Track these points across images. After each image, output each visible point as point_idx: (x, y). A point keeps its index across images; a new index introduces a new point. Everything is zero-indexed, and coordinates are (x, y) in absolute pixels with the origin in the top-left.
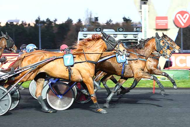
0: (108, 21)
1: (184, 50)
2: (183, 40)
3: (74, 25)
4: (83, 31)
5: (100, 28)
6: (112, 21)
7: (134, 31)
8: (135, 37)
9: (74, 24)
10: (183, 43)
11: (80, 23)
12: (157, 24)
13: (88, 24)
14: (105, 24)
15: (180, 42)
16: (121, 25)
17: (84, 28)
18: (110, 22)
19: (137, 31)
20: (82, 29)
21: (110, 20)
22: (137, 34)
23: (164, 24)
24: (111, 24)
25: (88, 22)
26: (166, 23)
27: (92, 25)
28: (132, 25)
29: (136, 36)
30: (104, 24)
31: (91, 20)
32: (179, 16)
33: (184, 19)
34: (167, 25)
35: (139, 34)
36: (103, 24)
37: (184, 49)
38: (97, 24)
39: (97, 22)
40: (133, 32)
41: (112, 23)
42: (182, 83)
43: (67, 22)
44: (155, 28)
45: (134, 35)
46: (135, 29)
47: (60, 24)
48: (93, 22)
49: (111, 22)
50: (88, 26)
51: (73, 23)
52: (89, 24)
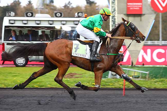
0: (67, 3)
1: (163, 42)
2: (162, 28)
4: (10, 16)
5: (31, 13)
6: (71, 4)
8: (76, 24)
9: (22, 7)
10: (162, 33)
11: (30, 5)
12: (128, 9)
13: (40, 7)
14: (63, 8)
15: (159, 32)
16: (83, 8)
17: (11, 12)
18: (68, 5)
20: (9, 14)
21: (69, 2)
22: (78, 21)
23: (138, 8)
24: (70, 7)
25: (41, 5)
26: (140, 6)
27: (46, 8)
28: (97, 9)
30: (61, 7)
31: (45, 2)
36: (59, 8)
37: (163, 40)
38: (52, 7)
39: (52, 4)
40: (74, 17)
41: (72, 6)
42: (160, 83)
43: (13, 4)
44: (126, 13)
46: (76, 14)
47: (4, 7)
48: (47, 5)
49: (70, 5)
50: (41, 9)
51: (21, 6)
52: (42, 8)
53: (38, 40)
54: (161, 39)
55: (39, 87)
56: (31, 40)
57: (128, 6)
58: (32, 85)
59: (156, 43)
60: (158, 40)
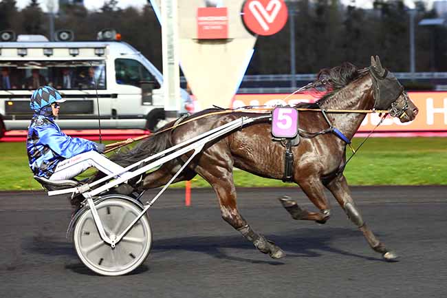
0: (108, 3)
2: (296, 51)
3: (19, 13)
6: (117, 2)
7: (98, 39)
8: (99, 55)
9: (19, 10)
10: (297, 59)
11: (35, 7)
14: (100, 11)
18: (111, 6)
19: (105, 40)
22: (103, 48)
23: (219, 27)
24: (115, 9)
29: (101, 52)
32: (256, 7)
33: (270, 13)
34: (225, 27)
35: (108, 47)
36: (94, 11)
37: (298, 72)
40: (96, 41)
41: (119, 8)
45: (96, 48)
46: (100, 33)
49: (114, 4)
51: (17, 8)
53: (23, 87)
54: (293, 71)
55: (23, 189)
56: (9, 88)
57: (201, 23)
58: (10, 185)
59: (285, 77)
60: (289, 72)
